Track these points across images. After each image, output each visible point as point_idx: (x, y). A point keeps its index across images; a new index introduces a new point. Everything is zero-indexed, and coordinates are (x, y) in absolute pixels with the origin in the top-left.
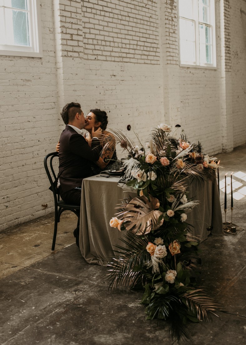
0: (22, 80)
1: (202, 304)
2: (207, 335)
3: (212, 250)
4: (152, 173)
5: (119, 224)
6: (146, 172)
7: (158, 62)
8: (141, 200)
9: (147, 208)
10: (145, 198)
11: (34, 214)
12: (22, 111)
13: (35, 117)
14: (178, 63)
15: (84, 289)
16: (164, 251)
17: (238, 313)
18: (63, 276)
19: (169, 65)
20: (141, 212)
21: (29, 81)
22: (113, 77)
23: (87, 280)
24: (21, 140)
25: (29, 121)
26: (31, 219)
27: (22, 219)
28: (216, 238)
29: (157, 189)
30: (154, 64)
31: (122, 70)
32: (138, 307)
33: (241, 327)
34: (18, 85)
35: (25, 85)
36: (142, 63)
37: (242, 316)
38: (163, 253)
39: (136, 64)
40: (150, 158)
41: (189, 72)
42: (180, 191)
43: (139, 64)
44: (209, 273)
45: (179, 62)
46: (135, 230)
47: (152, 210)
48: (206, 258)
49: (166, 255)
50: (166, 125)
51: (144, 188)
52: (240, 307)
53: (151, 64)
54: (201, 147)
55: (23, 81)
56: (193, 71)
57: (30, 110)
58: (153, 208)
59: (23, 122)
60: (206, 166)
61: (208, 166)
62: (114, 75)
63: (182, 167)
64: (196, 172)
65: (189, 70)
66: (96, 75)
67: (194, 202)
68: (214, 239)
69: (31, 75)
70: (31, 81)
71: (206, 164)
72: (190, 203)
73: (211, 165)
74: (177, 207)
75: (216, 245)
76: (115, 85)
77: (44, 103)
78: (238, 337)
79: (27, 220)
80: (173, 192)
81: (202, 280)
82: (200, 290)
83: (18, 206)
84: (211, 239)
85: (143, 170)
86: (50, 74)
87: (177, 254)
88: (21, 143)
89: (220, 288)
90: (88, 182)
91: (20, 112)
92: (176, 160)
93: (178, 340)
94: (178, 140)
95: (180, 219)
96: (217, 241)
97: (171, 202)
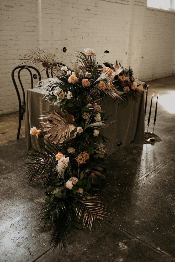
0: (5, 5)
1: (92, 211)
2: (82, 246)
3: (128, 156)
4: (68, 93)
5: (37, 132)
6: (64, 91)
7: (128, 3)
8: (59, 114)
9: (64, 122)
10: (62, 113)
11: (15, 108)
12: (6, 31)
13: (17, 36)
14: (144, 5)
15: (12, 177)
16: (66, 163)
17: (120, 225)
18: (4, 163)
19: (136, 6)
20: (58, 125)
21: (11, 7)
22: (87, 11)
23: (19, 169)
24: (5, 54)
25: (12, 40)
26: (13, 112)
27: (5, 111)
28: (137, 145)
29: (73, 107)
30: (124, 4)
31: (96, 6)
32: (41, 203)
33: (116, 243)
34: (2, 10)
35: (9, 10)
36: (114, 2)
37: (123, 229)
38: (64, 165)
39: (109, 3)
40: (72, 79)
41: (153, 13)
42: (95, 110)
43: (111, 3)
44: (115, 178)
45: (146, 4)
46: (52, 139)
47: (69, 124)
48: (120, 163)
49: (67, 166)
50: (91, 50)
51: (61, 105)
52: (125, 218)
53: (122, 3)
54: (133, 72)
55: (7, 7)
56: (157, 13)
57: (12, 31)
58: (69, 122)
59: (6, 40)
60: (133, 89)
61: (136, 88)
62: (89, 9)
63: (102, 89)
64: (118, 94)
65: (154, 12)
66: (72, 7)
67: (103, 123)
68: (134, 145)
69: (13, 2)
70: (13, 7)
71: (134, 87)
72: (100, 123)
73: (138, 88)
74: (90, 124)
75: (133, 151)
76: (89, 18)
77: (25, 26)
78: (109, 254)
79: (10, 112)
80: (88, 110)
81: (107, 183)
82: (96, 197)
83: (3, 102)
84: (132, 145)
85: (62, 89)
86: (31, 3)
87: (82, 164)
88: (5, 56)
89: (118, 195)
90: (30, 92)
91: (3, 31)
92: (98, 82)
93: (55, 247)
94: (113, 64)
95: (93, 134)
96: (135, 148)
97: (86, 119)
